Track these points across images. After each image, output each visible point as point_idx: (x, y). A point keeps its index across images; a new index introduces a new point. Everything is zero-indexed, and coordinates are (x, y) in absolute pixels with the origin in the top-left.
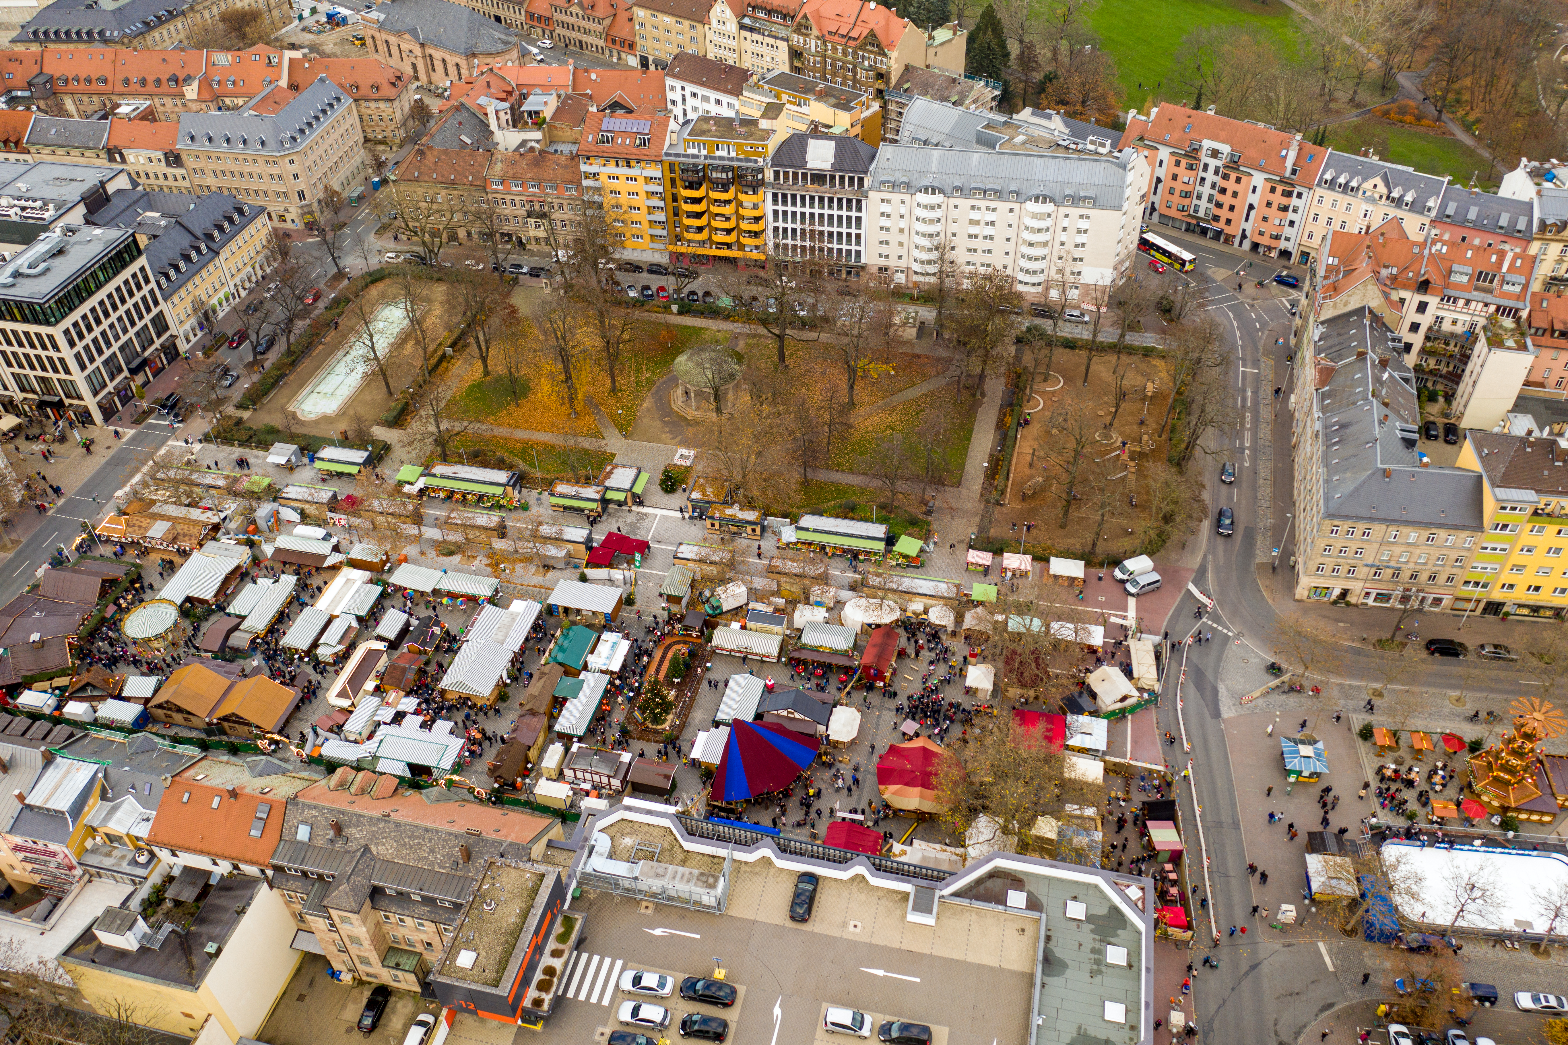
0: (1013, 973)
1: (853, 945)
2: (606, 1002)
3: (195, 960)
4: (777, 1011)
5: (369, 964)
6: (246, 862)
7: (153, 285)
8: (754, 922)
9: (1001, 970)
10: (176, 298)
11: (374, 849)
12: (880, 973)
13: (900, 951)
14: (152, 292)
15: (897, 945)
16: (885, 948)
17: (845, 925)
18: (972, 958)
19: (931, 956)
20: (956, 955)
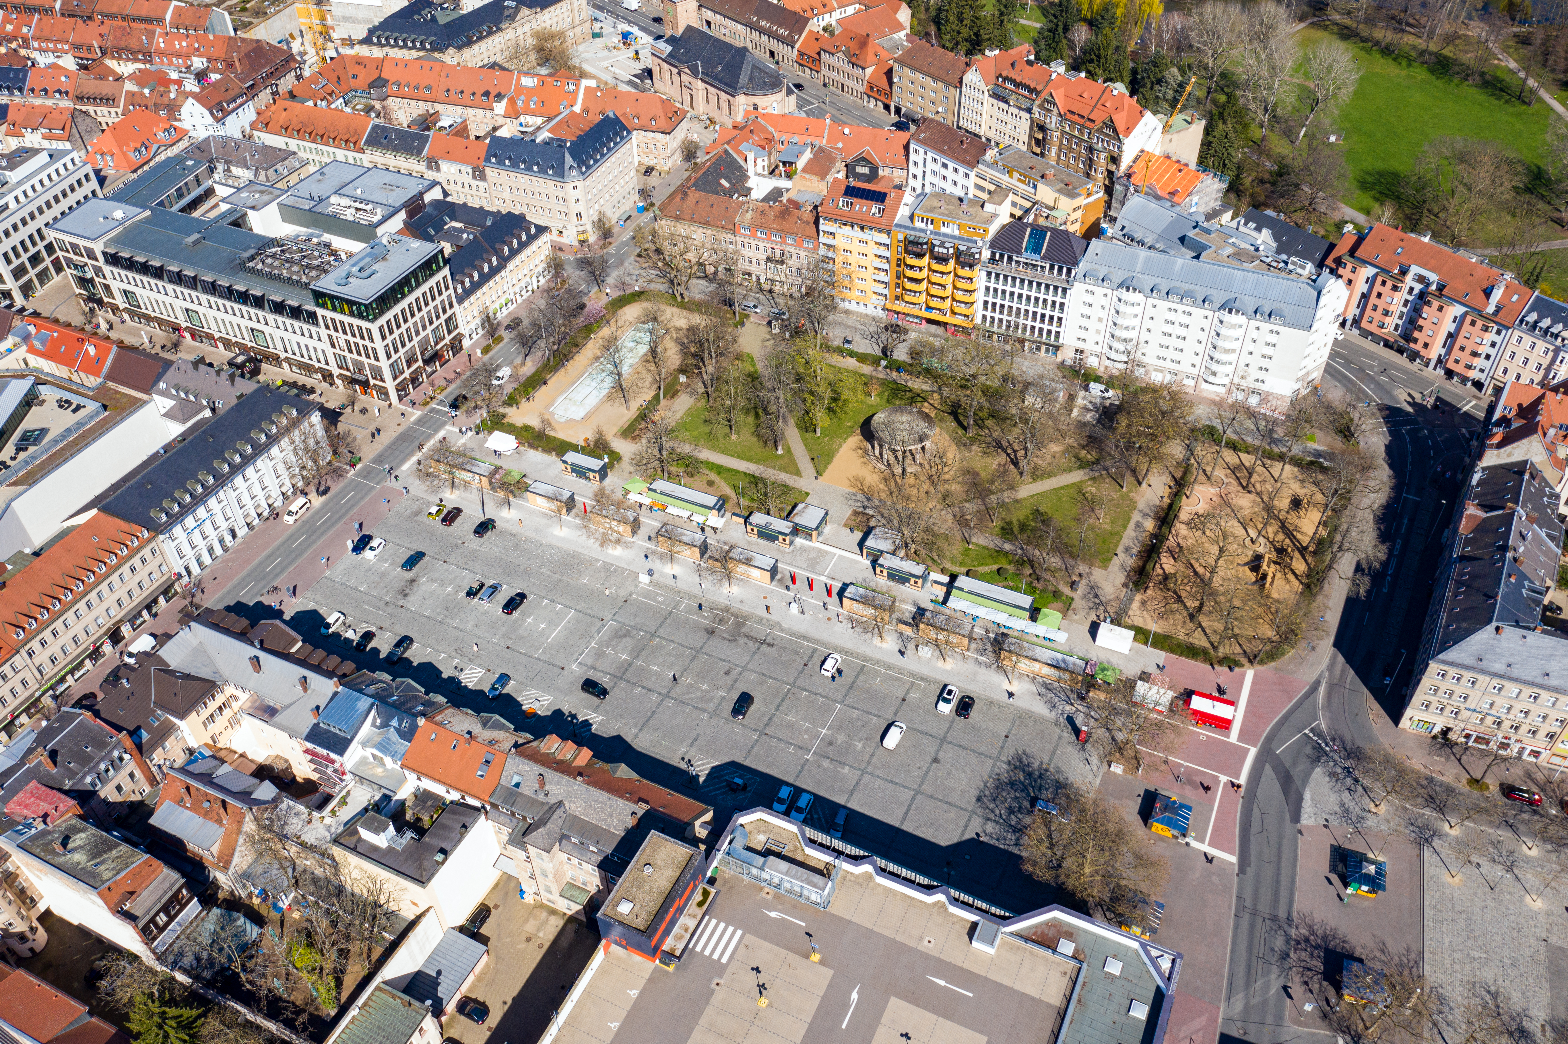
0: (1049, 1005)
1: (926, 957)
2: (724, 960)
3: (426, 864)
4: (855, 996)
5: (550, 892)
6: (471, 795)
7: (451, 291)
8: (850, 922)
9: (1041, 1001)
10: (466, 303)
11: (567, 805)
12: (942, 983)
13: (961, 968)
14: (449, 296)
15: (960, 964)
16: (950, 964)
17: (921, 939)
18: (1018, 987)
19: (986, 978)
20: (1006, 982)
